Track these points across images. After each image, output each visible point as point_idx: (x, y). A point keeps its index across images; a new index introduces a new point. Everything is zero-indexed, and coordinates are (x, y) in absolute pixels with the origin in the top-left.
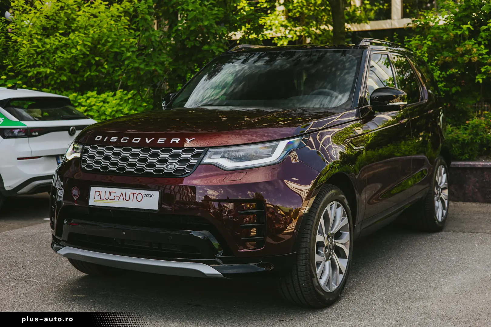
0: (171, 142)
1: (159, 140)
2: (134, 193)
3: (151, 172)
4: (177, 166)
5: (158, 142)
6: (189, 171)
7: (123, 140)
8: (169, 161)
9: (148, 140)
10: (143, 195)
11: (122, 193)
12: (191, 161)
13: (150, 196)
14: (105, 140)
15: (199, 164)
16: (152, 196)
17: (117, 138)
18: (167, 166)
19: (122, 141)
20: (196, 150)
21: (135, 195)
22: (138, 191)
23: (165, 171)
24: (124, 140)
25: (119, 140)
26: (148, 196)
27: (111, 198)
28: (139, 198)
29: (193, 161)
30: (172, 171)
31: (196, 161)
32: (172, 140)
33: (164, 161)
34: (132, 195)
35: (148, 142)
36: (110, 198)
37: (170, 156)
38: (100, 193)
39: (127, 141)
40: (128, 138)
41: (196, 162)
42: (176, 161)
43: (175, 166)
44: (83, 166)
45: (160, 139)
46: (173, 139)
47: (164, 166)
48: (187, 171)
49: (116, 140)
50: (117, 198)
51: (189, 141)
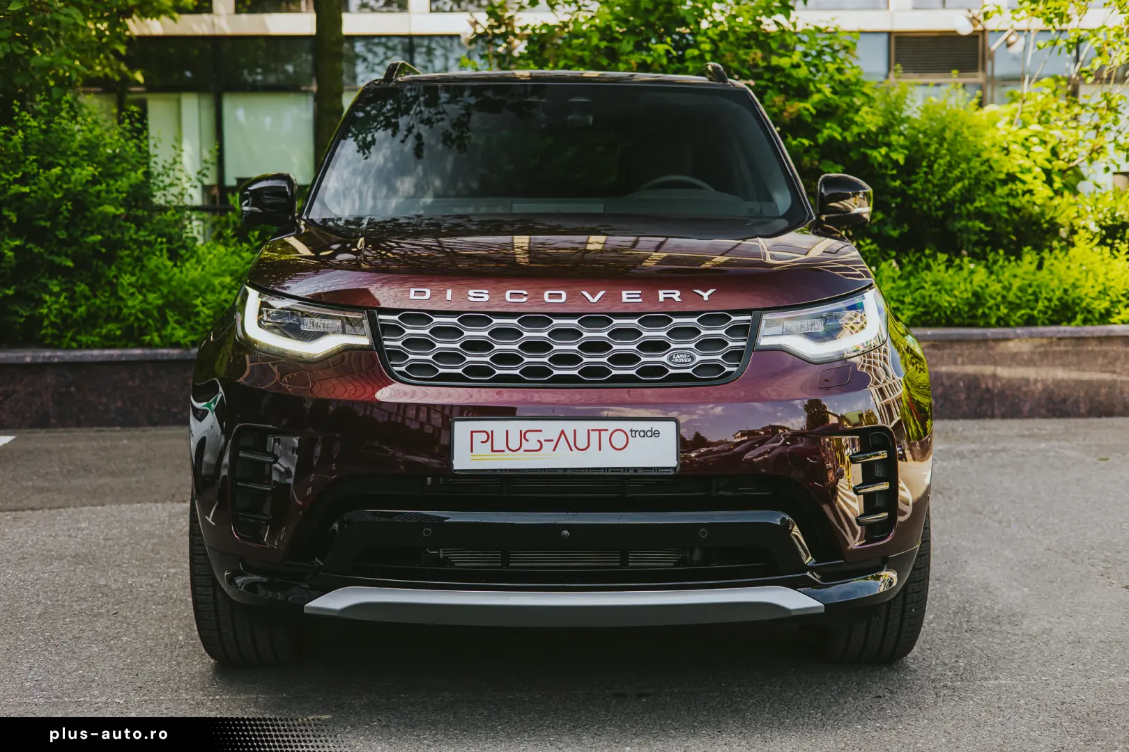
0: (661, 299)
1: (625, 295)
2: (600, 431)
3: (633, 375)
4: (698, 357)
5: (624, 299)
6: (734, 369)
7: (512, 297)
8: (673, 346)
9: (592, 297)
10: (629, 434)
11: (563, 432)
12: (731, 344)
13: (649, 434)
14: (448, 298)
15: (752, 350)
16: (655, 434)
17: (485, 292)
18: (671, 358)
19: (509, 299)
20: (734, 318)
21: (605, 436)
22: (613, 425)
23: (671, 371)
24: (515, 296)
25: (497, 297)
26: (645, 434)
27: (525, 445)
28: (619, 440)
29: (735, 343)
30: (690, 371)
31: (744, 343)
32: (662, 295)
33: (660, 346)
34: (594, 435)
35: (592, 300)
36: (524, 447)
37: (672, 334)
38: (490, 436)
39: (525, 299)
40: (525, 292)
41: (744, 347)
42: (692, 346)
43: (693, 358)
44: (395, 369)
45: (625, 292)
46: (661, 292)
47: (664, 359)
48: (727, 369)
49: (487, 297)
50: (548, 447)
51: (706, 296)
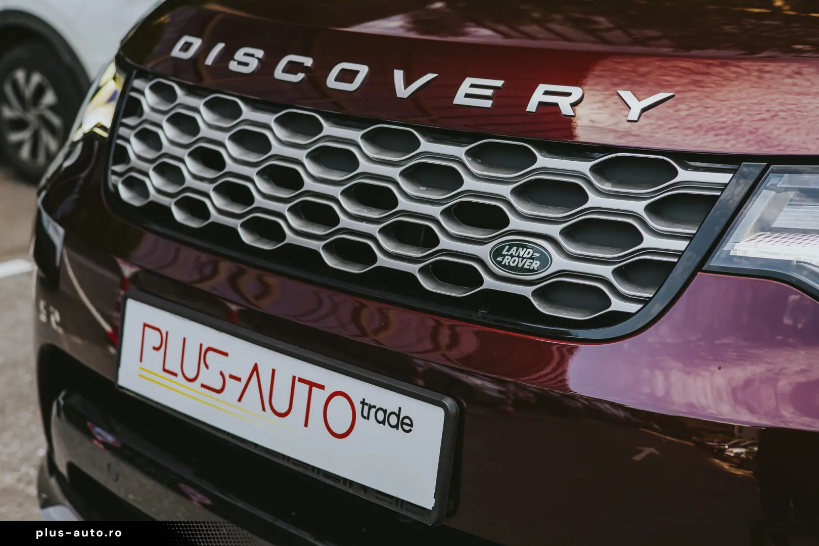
0: (532, 107)
1: (465, 87)
2: (312, 385)
3: (412, 275)
4: (559, 262)
5: (460, 99)
6: (633, 308)
7: (287, 70)
8: (515, 222)
9: (408, 83)
10: (358, 407)
11: (256, 368)
12: (649, 241)
13: (393, 420)
14: (209, 61)
15: (699, 268)
16: (404, 424)
17: (260, 53)
18: (497, 253)
19: (279, 73)
20: (684, 175)
21: (319, 397)
22: (334, 380)
23: (489, 283)
24: (292, 68)
25: (267, 65)
26: (386, 417)
29: (661, 242)
30: (527, 291)
31: (681, 245)
32: (538, 96)
34: (303, 390)
35: (402, 91)
37: (522, 192)
38: (162, 346)
39: (300, 76)
40: (308, 62)
41: (679, 255)
42: (554, 230)
43: (545, 260)
44: (113, 178)
45: (469, 81)
46: (542, 88)
47: (483, 252)
48: (617, 305)
49: (254, 64)
51: (636, 106)
